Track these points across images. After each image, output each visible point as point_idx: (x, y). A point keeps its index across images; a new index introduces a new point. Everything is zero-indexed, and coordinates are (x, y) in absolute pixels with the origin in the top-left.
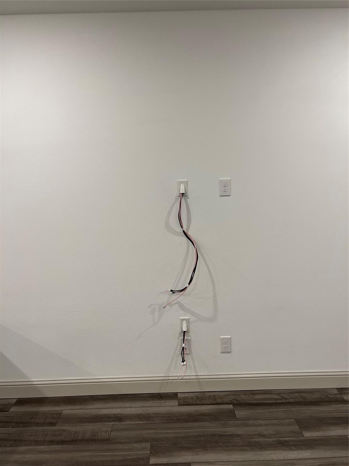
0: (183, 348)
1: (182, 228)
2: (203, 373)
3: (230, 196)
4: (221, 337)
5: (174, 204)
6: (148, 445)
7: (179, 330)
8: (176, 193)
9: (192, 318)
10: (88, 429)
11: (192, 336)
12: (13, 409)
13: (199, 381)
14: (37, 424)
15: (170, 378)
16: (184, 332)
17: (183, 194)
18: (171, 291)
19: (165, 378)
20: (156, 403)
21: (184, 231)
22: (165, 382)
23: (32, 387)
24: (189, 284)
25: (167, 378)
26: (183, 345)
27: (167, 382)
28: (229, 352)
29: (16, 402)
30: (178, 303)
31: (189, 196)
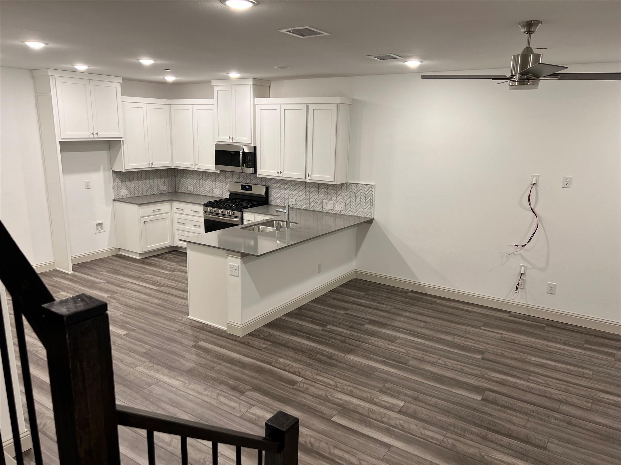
0: (519, 283)
1: (530, 206)
2: (531, 303)
3: (570, 188)
4: (549, 282)
5: (527, 190)
6: (483, 323)
7: (518, 272)
8: (530, 183)
9: (529, 266)
10: (450, 310)
11: (527, 277)
12: (409, 294)
13: (527, 308)
14: (423, 302)
15: (507, 301)
16: (522, 274)
17: (534, 184)
18: (516, 245)
19: (503, 300)
20: (495, 312)
21: (531, 208)
22: (504, 303)
23: (420, 286)
24: (528, 243)
25: (505, 301)
26: (519, 282)
27: (505, 303)
28: (553, 294)
29: (411, 291)
30: (520, 254)
31: (539, 185)
